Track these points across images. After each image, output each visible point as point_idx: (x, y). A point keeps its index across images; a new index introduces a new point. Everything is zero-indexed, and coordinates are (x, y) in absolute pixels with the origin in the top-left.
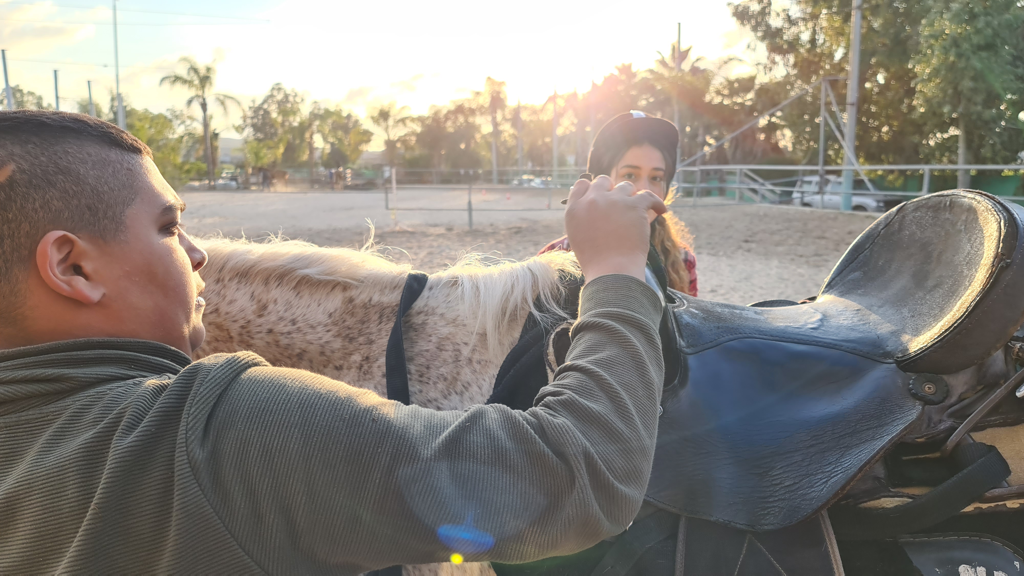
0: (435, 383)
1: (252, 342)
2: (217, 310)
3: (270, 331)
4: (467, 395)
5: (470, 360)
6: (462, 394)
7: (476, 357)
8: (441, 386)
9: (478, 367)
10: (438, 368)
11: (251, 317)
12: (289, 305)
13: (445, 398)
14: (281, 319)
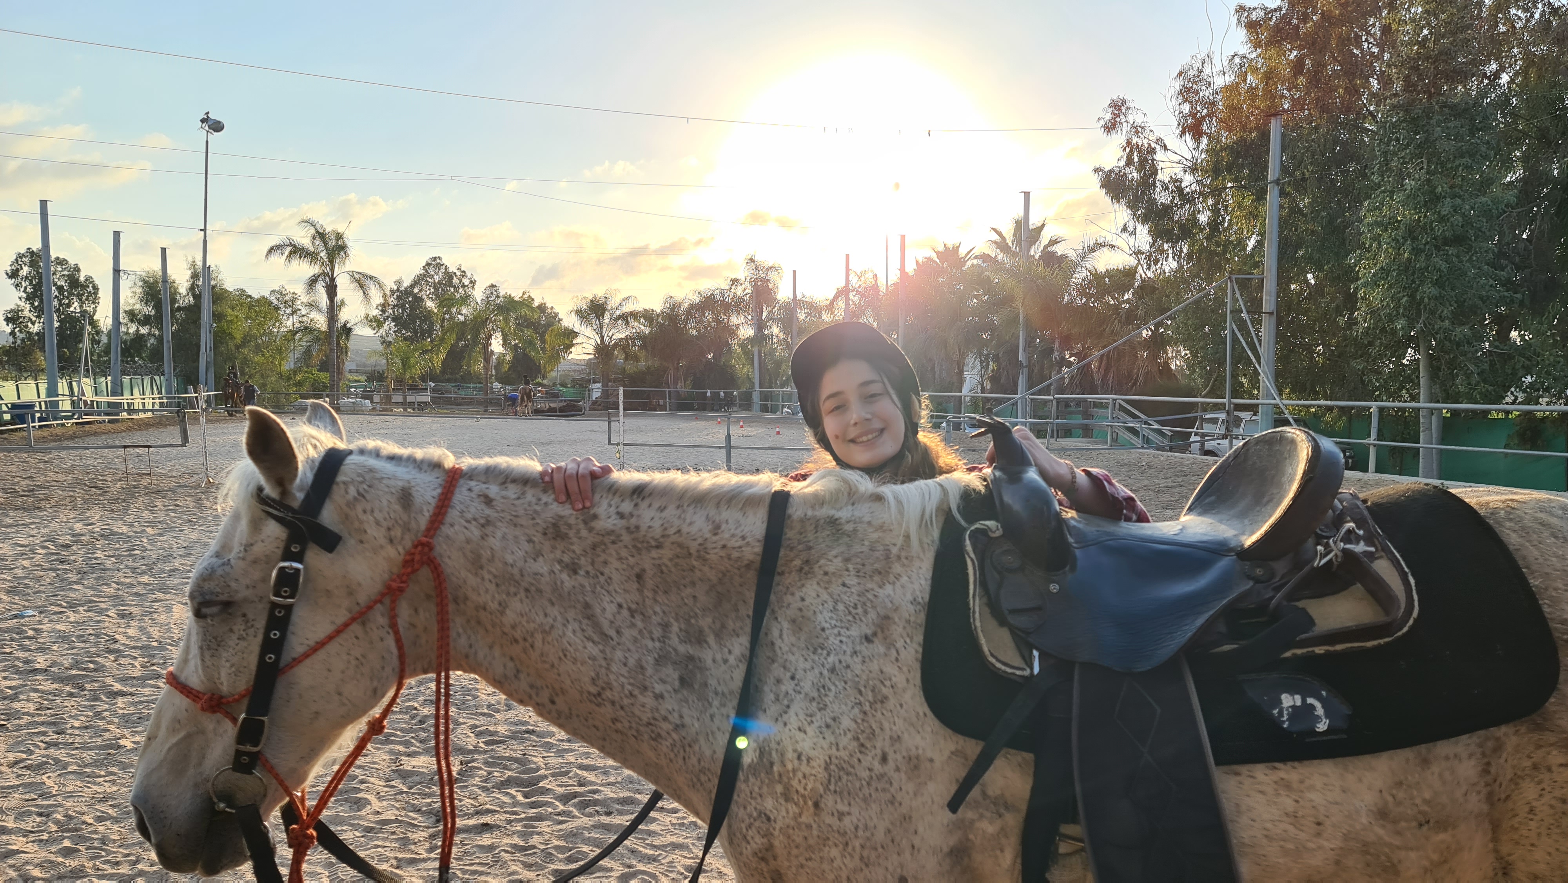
0: (871, 577)
1: (708, 556)
2: (679, 531)
3: (724, 547)
4: (898, 584)
5: (899, 557)
6: (894, 583)
7: (903, 554)
8: (877, 578)
9: (906, 562)
10: (872, 564)
11: (708, 535)
12: (738, 524)
13: (880, 587)
14: (733, 536)
